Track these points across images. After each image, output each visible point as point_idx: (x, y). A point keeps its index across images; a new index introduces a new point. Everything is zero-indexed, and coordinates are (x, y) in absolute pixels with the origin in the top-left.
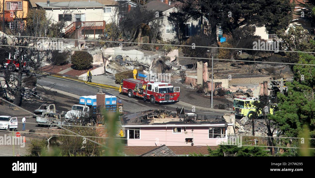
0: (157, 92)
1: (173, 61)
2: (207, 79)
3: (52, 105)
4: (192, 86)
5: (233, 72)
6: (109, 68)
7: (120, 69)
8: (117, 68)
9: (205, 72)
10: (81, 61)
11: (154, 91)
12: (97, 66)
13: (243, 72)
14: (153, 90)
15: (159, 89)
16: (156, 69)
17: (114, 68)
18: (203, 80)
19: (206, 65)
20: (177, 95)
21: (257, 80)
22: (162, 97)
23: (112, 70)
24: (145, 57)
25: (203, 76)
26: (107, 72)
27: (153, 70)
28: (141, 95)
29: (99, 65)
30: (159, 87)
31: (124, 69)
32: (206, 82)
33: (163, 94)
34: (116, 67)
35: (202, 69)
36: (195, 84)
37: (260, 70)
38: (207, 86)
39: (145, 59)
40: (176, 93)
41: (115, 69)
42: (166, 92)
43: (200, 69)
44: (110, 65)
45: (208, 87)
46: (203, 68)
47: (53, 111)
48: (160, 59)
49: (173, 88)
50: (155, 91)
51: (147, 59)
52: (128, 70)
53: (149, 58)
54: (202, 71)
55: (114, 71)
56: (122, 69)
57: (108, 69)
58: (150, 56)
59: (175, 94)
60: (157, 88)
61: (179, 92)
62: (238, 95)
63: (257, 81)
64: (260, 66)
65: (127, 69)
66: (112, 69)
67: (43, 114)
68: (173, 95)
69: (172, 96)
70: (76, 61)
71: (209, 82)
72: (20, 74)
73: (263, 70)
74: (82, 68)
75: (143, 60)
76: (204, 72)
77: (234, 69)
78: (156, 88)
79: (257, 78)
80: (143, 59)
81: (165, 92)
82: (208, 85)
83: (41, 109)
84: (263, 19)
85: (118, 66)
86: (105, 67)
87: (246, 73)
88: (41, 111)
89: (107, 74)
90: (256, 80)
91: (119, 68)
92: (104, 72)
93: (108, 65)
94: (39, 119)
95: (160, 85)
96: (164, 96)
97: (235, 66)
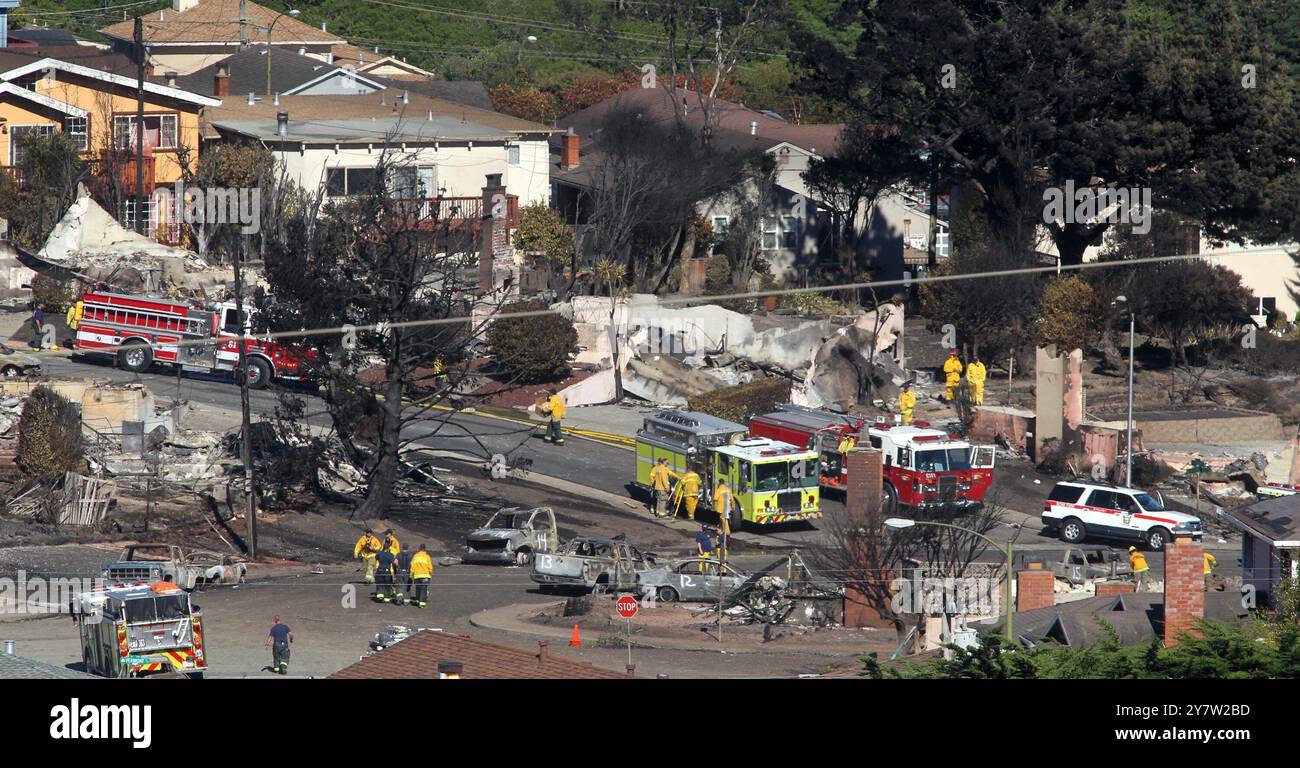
0: (909, 468)
1: (884, 351)
2: (1078, 418)
3: (545, 509)
4: (1006, 447)
5: (1114, 400)
6: (637, 375)
7: (681, 382)
8: (671, 375)
9: (1071, 387)
10: (535, 345)
11: (894, 463)
12: (590, 370)
13: (1149, 399)
14: (889, 458)
15: (917, 453)
16: (829, 379)
17: (658, 375)
18: (1065, 422)
19: (1075, 360)
20: (984, 478)
21: (1224, 430)
22: (930, 485)
23: (646, 385)
24: (760, 335)
25: (1064, 404)
26: (627, 394)
27: (818, 386)
28: (832, 480)
29: (594, 365)
30: (916, 447)
31: (697, 378)
32: (1074, 428)
33: (932, 475)
34: (665, 373)
35: (1060, 378)
36: (1018, 438)
37: (1208, 393)
38: (1081, 447)
39: (758, 345)
40: (979, 470)
41: (660, 383)
42: (945, 467)
43: (1052, 378)
44: (637, 364)
45: (1083, 451)
46: (1066, 371)
47: (548, 536)
48: (844, 344)
49: (967, 451)
50: (899, 462)
51: (766, 341)
52: (716, 385)
53: (776, 340)
54: (1059, 384)
55: (655, 390)
56: (691, 381)
57: (630, 379)
58: (779, 332)
59: (976, 477)
60: (907, 448)
61: (992, 466)
62: (1211, 482)
63: (1221, 434)
64: (1210, 376)
65: (711, 382)
66: (649, 380)
67: (509, 546)
68: (968, 479)
69: (965, 483)
70: (509, 348)
71: (1087, 429)
72: (398, 385)
73: (1222, 390)
74: (536, 377)
75: (748, 347)
76: (1067, 387)
77: (1114, 384)
78: (900, 450)
79: (1220, 420)
80: (748, 341)
81: (939, 467)
82: (1083, 444)
83: (493, 526)
84: (1206, 185)
85: (671, 370)
86: (618, 374)
87: (1163, 402)
88: (503, 534)
89: (626, 400)
90: (1220, 429)
91: (678, 376)
92: (613, 395)
93: (629, 366)
94: (549, 561)
95: (916, 439)
96: (933, 485)
97: (1115, 376)
